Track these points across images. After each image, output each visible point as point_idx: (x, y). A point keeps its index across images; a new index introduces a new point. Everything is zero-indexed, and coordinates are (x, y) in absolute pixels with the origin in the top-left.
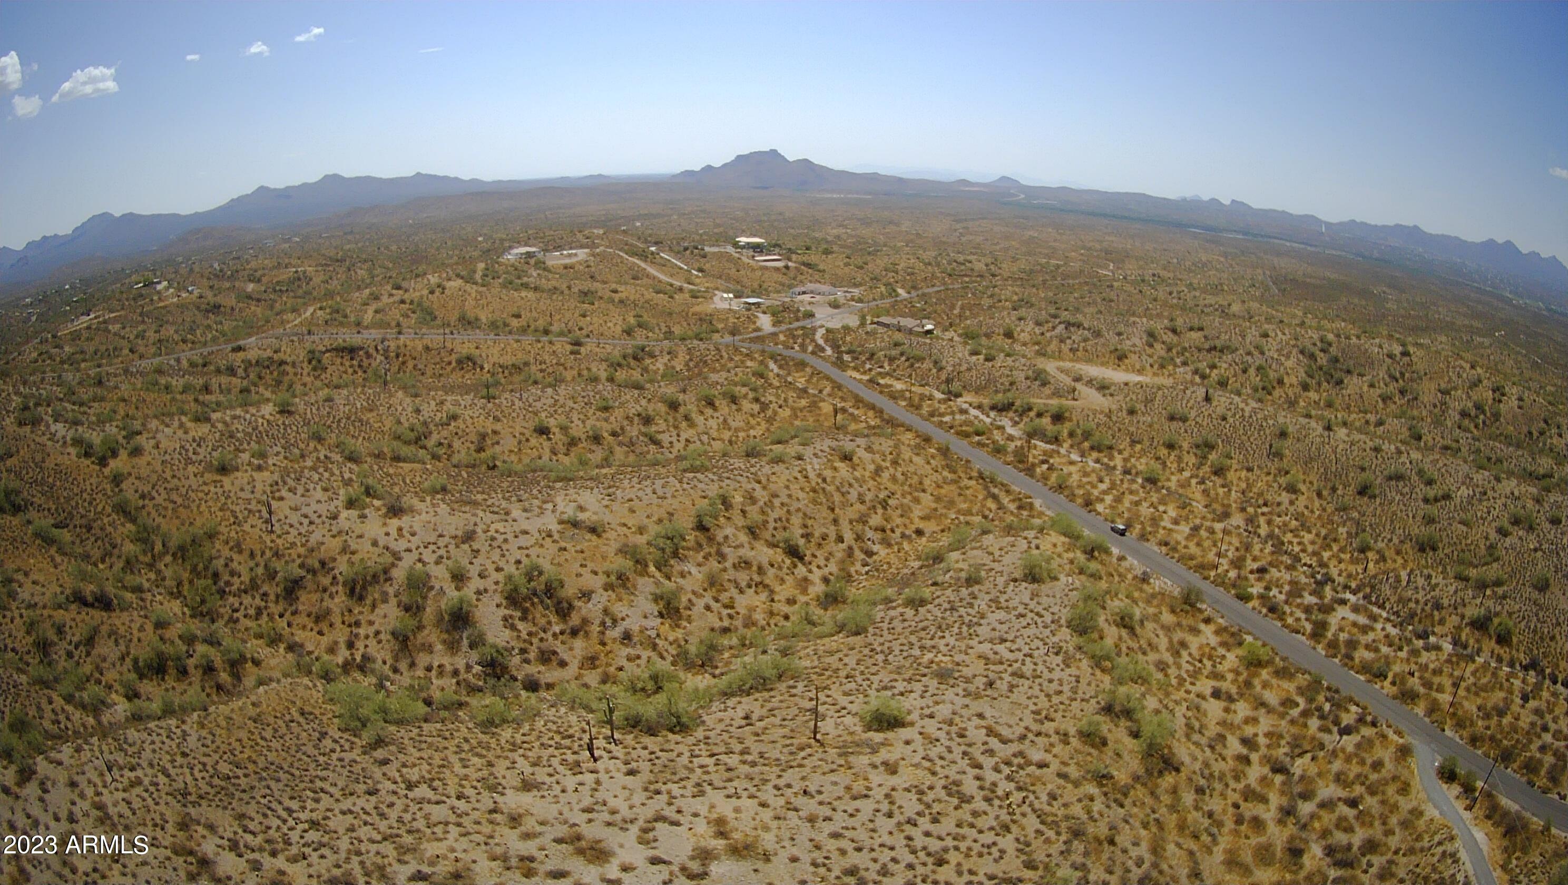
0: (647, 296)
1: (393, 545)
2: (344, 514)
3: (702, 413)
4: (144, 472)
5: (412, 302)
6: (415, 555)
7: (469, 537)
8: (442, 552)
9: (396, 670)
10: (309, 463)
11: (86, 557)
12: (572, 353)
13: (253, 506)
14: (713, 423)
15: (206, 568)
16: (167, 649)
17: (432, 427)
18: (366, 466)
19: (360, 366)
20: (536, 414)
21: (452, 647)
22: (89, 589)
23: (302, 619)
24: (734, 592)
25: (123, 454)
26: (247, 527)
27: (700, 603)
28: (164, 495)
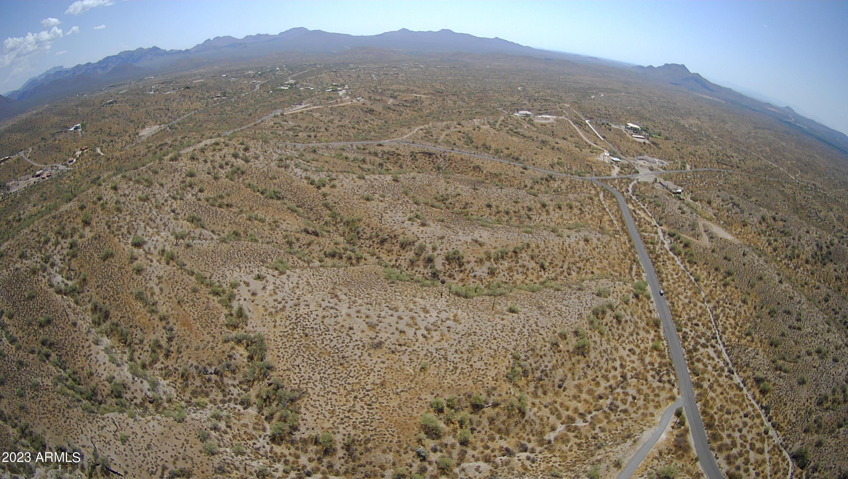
0: (571, 148)
1: (419, 235)
2: (407, 222)
3: (554, 210)
4: (337, 194)
5: (464, 133)
6: (424, 240)
7: (442, 238)
8: (432, 241)
9: (407, 270)
10: (400, 202)
11: (309, 218)
12: (521, 173)
13: (376, 214)
14: (557, 215)
15: (355, 230)
16: (337, 251)
17: (450, 197)
18: (420, 207)
19: (432, 161)
20: (489, 199)
21: (425, 267)
22: (311, 229)
23: (384, 251)
24: (515, 273)
25: (328, 186)
26: (373, 220)
27: (502, 273)
28: (344, 204)
